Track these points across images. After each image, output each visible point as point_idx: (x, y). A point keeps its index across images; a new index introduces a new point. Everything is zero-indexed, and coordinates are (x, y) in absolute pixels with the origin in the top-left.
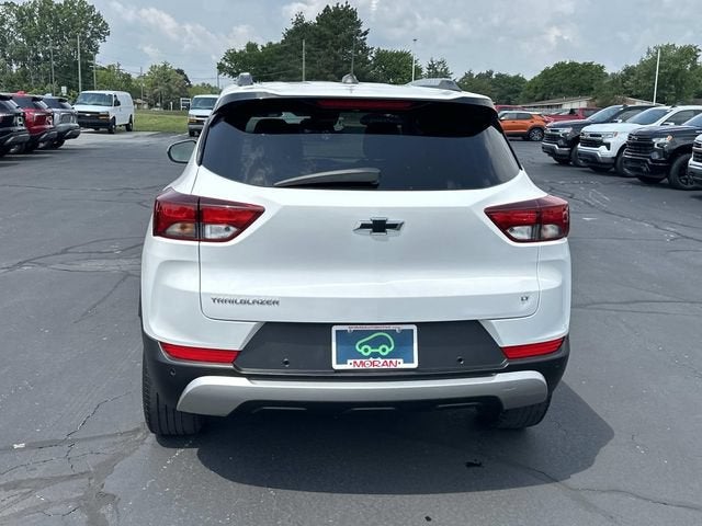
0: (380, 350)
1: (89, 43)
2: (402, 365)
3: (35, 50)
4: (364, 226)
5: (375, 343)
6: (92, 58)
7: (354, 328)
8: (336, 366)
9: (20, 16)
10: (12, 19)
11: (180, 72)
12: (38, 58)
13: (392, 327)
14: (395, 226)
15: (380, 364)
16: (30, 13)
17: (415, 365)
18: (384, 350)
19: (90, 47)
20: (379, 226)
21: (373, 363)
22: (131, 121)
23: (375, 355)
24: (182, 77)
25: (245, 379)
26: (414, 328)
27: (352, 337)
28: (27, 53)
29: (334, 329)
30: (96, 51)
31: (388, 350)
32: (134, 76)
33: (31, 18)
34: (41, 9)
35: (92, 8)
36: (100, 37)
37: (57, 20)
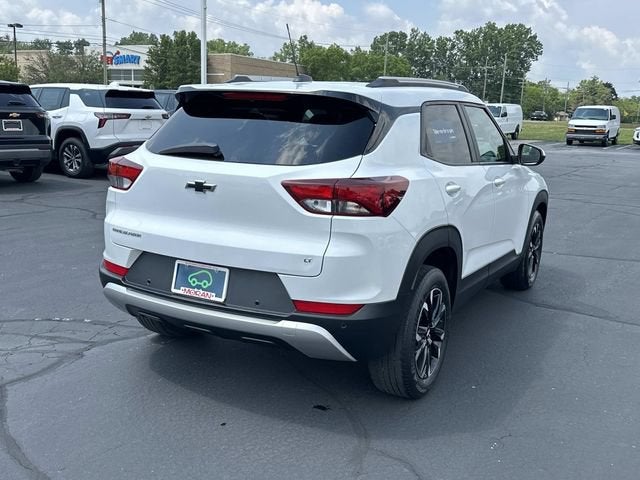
0: (202, 284)
1: (523, 62)
2: (214, 299)
3: (474, 71)
4: (189, 186)
5: (200, 278)
6: (522, 75)
7: (189, 264)
8: (173, 290)
9: (467, 42)
10: (461, 45)
11: (609, 86)
12: (476, 77)
13: (212, 268)
14: (209, 188)
15: (200, 294)
16: (476, 37)
17: (222, 300)
18: (205, 284)
19: (523, 66)
20: (199, 187)
21: (196, 292)
22: (517, 130)
23: (199, 287)
24: (609, 90)
25: (125, 288)
26: (227, 271)
27: (187, 271)
28: (469, 74)
29: (177, 262)
30: (527, 69)
31: (208, 285)
32: (562, 91)
33: (476, 43)
34: (486, 34)
35: (529, 31)
36: (532, 56)
37: (497, 43)
